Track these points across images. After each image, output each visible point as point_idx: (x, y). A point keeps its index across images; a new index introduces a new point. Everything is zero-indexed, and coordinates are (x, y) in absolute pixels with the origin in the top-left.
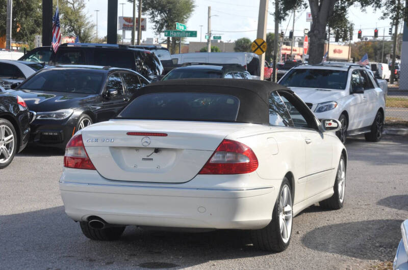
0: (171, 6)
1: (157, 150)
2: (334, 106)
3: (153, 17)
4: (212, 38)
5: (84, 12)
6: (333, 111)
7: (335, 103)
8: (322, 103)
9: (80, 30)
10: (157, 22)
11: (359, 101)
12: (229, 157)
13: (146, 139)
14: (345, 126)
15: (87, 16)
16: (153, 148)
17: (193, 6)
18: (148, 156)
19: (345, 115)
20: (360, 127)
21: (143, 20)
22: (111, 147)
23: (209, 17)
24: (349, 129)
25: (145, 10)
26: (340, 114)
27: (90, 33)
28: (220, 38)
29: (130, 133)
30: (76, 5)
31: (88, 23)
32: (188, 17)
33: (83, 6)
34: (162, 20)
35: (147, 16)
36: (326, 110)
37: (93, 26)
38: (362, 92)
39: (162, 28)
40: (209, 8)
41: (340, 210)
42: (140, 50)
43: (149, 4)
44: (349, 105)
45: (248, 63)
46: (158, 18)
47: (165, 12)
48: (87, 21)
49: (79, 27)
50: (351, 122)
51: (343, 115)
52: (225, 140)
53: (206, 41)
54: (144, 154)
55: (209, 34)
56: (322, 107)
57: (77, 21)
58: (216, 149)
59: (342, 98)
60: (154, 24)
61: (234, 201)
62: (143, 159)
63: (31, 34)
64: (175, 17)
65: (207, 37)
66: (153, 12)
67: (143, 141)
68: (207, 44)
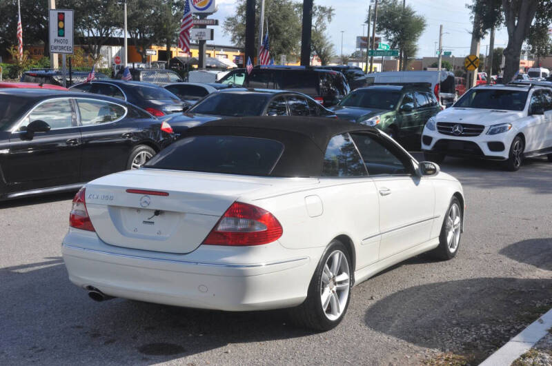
0: (404, 25)
1: (157, 213)
2: (508, 128)
3: (387, 36)
4: (443, 54)
5: (325, 33)
6: (506, 133)
7: (510, 126)
8: (495, 125)
9: (321, 50)
10: (390, 40)
11: (539, 122)
12: (243, 224)
13: (146, 198)
14: (521, 149)
15: (327, 37)
16: (152, 210)
17: (425, 25)
18: (149, 219)
19: (521, 137)
20: (540, 148)
21: (378, 39)
22: (109, 206)
23: (441, 35)
24: (525, 151)
25: (380, 30)
26: (515, 135)
27: (329, 52)
28: (450, 53)
29: (130, 191)
30: (318, 28)
31: (328, 43)
32: (419, 35)
33: (325, 28)
34: (395, 38)
35: (382, 35)
36: (499, 132)
37: (332, 46)
38: (543, 114)
39: (395, 45)
40: (441, 27)
41: (450, 261)
42: (325, 70)
43: (384, 24)
44: (526, 127)
45: (443, 80)
46: (392, 37)
47: (398, 30)
48: (327, 41)
49: (321, 47)
50: (527, 144)
51: (518, 138)
52: (236, 202)
53: (437, 56)
54: (146, 216)
55: (441, 50)
56: (495, 130)
57: (318, 41)
58: (224, 215)
59: (519, 120)
60: (388, 42)
61: (241, 279)
62: (145, 222)
63: (278, 54)
64: (407, 35)
65: (438, 53)
66: (387, 32)
67: (143, 200)
68: (438, 59)
